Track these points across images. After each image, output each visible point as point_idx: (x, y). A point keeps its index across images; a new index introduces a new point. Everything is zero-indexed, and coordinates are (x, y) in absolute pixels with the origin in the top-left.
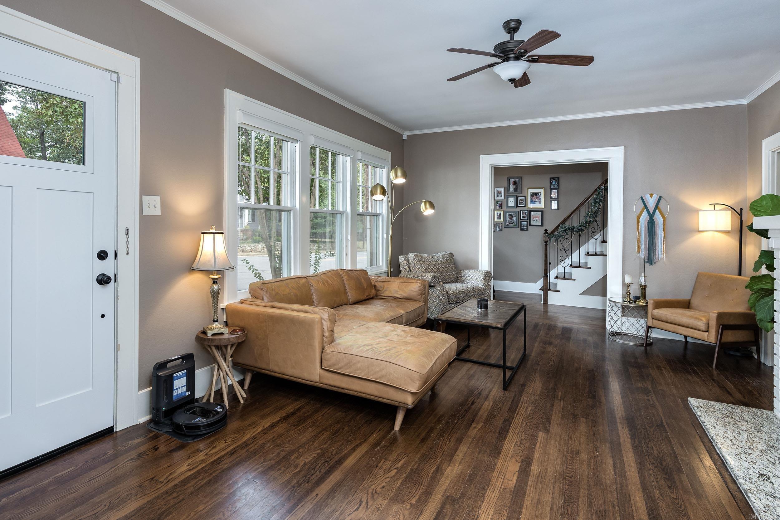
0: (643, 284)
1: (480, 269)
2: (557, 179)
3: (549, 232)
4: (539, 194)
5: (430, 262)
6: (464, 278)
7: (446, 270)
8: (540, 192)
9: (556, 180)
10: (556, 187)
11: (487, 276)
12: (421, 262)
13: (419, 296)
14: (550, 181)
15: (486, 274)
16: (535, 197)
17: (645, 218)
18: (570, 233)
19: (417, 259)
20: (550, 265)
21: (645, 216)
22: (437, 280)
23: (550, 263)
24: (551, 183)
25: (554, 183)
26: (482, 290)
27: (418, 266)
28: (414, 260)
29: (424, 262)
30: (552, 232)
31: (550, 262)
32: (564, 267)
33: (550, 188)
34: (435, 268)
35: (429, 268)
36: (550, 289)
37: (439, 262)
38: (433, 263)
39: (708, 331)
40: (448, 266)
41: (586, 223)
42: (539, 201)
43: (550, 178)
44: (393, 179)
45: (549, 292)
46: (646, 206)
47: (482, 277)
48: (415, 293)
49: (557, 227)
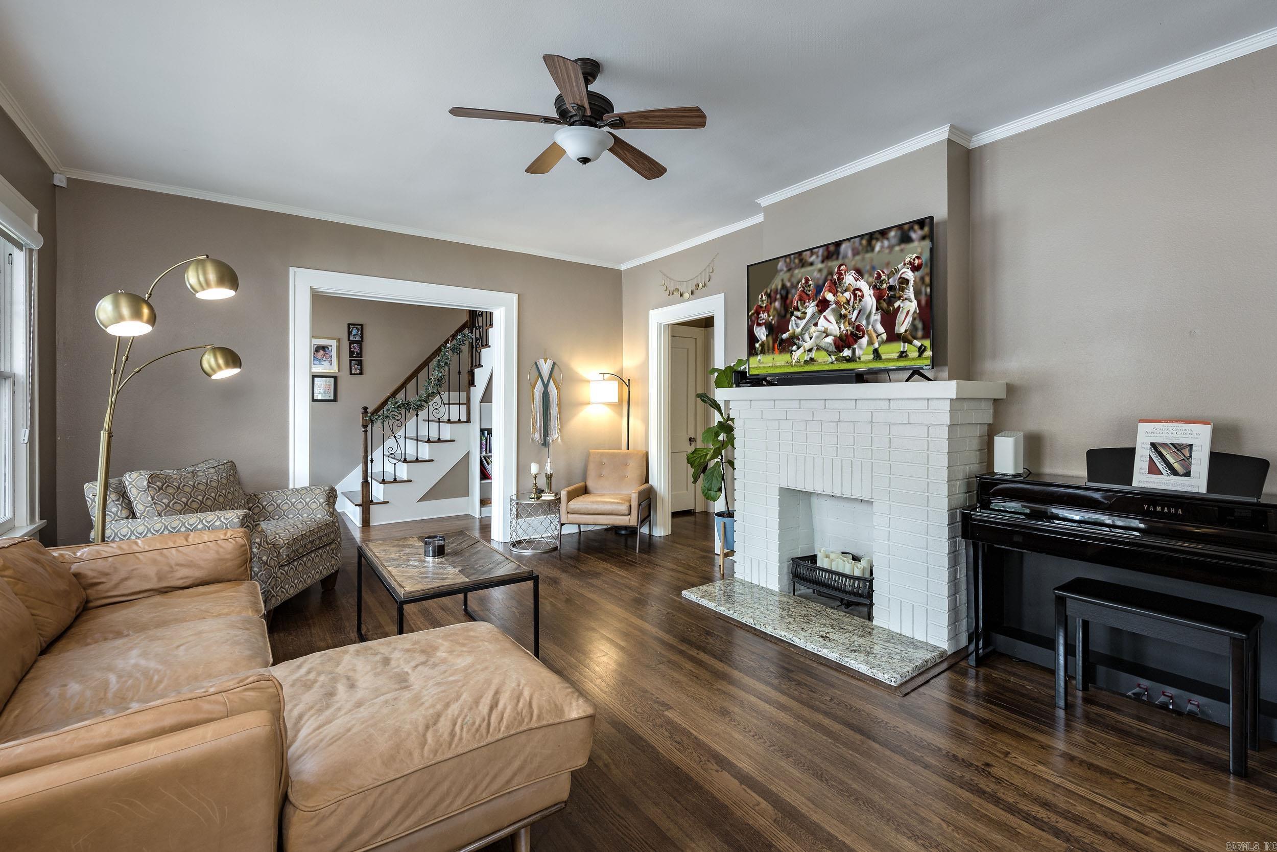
0: (549, 473)
1: (291, 487)
2: (359, 327)
3: (369, 410)
4: (330, 348)
5: (194, 486)
6: (271, 509)
7: (230, 497)
8: (331, 346)
9: (358, 330)
10: (358, 338)
11: (331, 496)
12: (171, 490)
13: (241, 567)
14: (349, 328)
15: (330, 493)
16: (321, 352)
17: (539, 389)
18: (403, 411)
19: (159, 484)
20: (372, 463)
21: (539, 387)
22: (252, 522)
23: (372, 461)
24: (349, 333)
25: (354, 332)
26: (331, 524)
27: (164, 501)
28: (149, 486)
29: (178, 488)
30: (376, 411)
31: (372, 459)
32: (395, 464)
33: (349, 340)
34: (208, 498)
35: (193, 501)
36: (372, 501)
37: (214, 484)
38: (202, 487)
39: (630, 515)
40: (232, 489)
41: (428, 396)
42: (329, 359)
43: (349, 325)
44: (197, 287)
45: (372, 507)
46: (540, 375)
47: (322, 501)
48: (229, 564)
49: (385, 403)
